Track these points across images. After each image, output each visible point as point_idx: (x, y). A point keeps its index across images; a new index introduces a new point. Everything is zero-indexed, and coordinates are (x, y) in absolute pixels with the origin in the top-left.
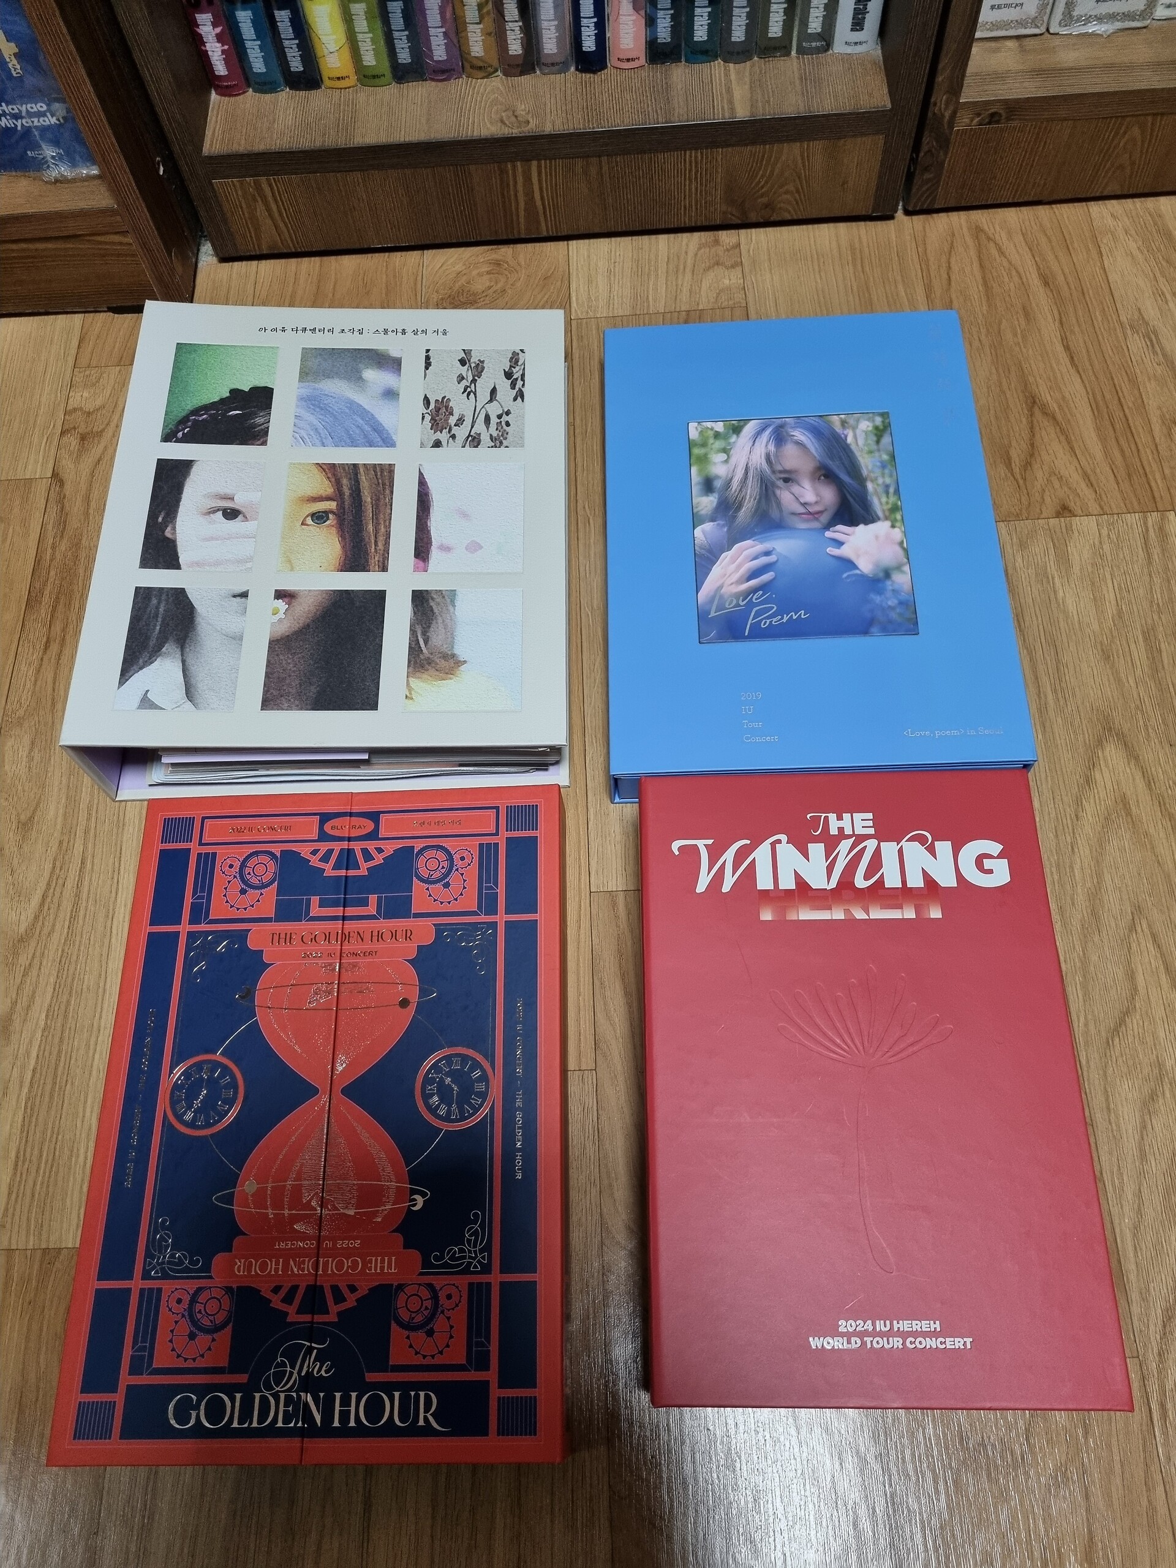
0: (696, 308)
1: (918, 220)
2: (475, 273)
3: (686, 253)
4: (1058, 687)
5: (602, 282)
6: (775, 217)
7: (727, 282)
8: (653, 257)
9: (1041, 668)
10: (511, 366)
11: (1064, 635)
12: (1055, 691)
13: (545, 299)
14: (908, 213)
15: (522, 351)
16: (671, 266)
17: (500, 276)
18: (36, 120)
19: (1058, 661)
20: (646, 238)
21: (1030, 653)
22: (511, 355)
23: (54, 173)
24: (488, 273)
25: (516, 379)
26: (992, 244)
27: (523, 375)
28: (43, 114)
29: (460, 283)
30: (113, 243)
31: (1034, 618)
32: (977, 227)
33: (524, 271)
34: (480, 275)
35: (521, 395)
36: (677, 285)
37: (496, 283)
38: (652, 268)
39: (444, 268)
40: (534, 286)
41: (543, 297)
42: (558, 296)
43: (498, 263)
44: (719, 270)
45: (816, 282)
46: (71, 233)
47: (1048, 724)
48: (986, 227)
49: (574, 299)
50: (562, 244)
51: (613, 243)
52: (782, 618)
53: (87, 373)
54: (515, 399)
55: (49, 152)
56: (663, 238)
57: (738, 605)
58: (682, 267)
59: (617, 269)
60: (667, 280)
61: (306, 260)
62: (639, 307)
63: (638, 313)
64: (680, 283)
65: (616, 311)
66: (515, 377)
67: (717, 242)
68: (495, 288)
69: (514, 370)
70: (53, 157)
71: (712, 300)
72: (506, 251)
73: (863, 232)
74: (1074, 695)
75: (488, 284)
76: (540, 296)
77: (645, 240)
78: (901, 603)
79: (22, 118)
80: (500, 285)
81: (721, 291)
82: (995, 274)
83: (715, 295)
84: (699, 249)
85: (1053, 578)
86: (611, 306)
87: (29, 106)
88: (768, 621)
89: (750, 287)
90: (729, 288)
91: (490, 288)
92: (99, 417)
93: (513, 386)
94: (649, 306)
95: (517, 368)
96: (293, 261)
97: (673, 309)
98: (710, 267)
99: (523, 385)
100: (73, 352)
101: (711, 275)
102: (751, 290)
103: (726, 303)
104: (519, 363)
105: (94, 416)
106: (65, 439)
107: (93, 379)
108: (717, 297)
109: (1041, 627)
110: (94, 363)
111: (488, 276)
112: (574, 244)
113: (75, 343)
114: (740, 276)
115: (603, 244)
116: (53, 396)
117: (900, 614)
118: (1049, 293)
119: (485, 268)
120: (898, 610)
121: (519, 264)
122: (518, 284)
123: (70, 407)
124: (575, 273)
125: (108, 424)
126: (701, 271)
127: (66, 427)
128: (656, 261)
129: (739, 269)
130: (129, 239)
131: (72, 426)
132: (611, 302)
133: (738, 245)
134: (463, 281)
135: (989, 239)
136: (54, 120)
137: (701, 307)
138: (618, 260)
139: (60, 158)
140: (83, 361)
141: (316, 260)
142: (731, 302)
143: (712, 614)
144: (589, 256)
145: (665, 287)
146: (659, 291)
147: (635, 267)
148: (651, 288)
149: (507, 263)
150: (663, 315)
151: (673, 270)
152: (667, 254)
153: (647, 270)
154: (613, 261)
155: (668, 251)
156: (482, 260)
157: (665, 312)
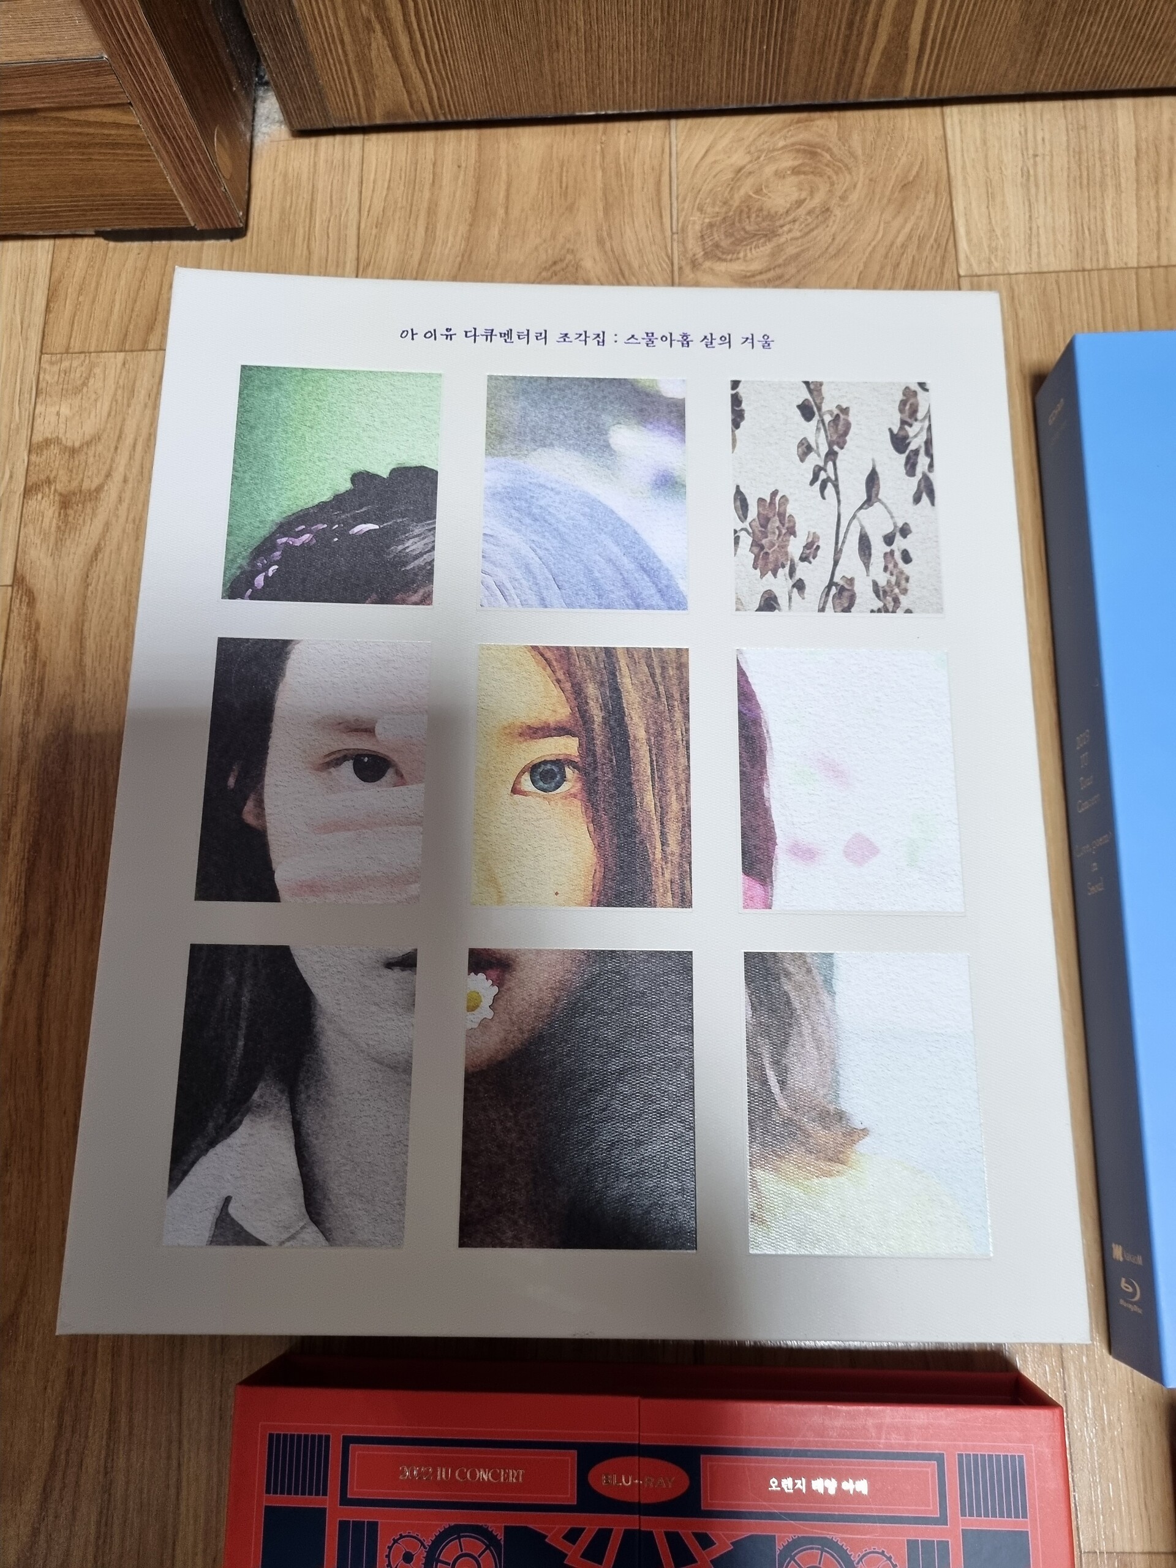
2: (769, 170)
5: (1013, 197)
8: (1107, 147)
10: (903, 422)
13: (907, 229)
15: (922, 385)
16: (1144, 167)
17: (817, 179)
20: (1091, 103)
22: (899, 397)
24: (796, 171)
25: (916, 452)
27: (928, 443)
29: (742, 192)
30: (103, 125)
33: (862, 170)
34: (780, 175)
35: (926, 490)
36: (1158, 209)
37: (812, 193)
38: (1108, 170)
39: (710, 159)
40: (885, 201)
41: (902, 227)
42: (931, 225)
43: (811, 151)
49: (961, 230)
50: (932, 113)
51: (1029, 114)
53: (65, 364)
54: (917, 499)
56: (1123, 106)
58: (1165, 169)
59: (1040, 169)
60: (1138, 198)
61: (451, 135)
62: (1088, 252)
63: (1088, 266)
64: (1164, 203)
65: (1044, 261)
66: (913, 446)
68: (809, 205)
69: (911, 431)
72: (825, 125)
75: (795, 196)
76: (896, 224)
80: (816, 201)
86: (1035, 249)
91: (800, 203)
92: (91, 460)
93: (911, 467)
94: (1107, 253)
95: (917, 426)
96: (428, 137)
97: (1153, 261)
99: (931, 466)
100: (38, 319)
104: (920, 415)
105: (83, 457)
106: (33, 504)
107: (77, 376)
110: (76, 345)
111: (793, 180)
112: (953, 113)
113: (40, 301)
115: (1010, 115)
119: (788, 162)
121: (852, 155)
122: (854, 197)
123: (38, 438)
124: (960, 177)
125: (108, 475)
127: (33, 478)
128: (1115, 156)
130: (134, 117)
131: (43, 477)
132: (1034, 241)
134: (747, 187)
138: (1040, 151)
140: (57, 341)
141: (471, 136)
144: (984, 142)
145: (1135, 216)
146: (1124, 221)
147: (1074, 166)
148: (1110, 215)
149: (829, 150)
150: (1137, 274)
151: (1149, 178)
152: (1134, 140)
153: (1098, 174)
154: (1031, 152)
155: (1136, 136)
156: (781, 144)
157: (1138, 268)
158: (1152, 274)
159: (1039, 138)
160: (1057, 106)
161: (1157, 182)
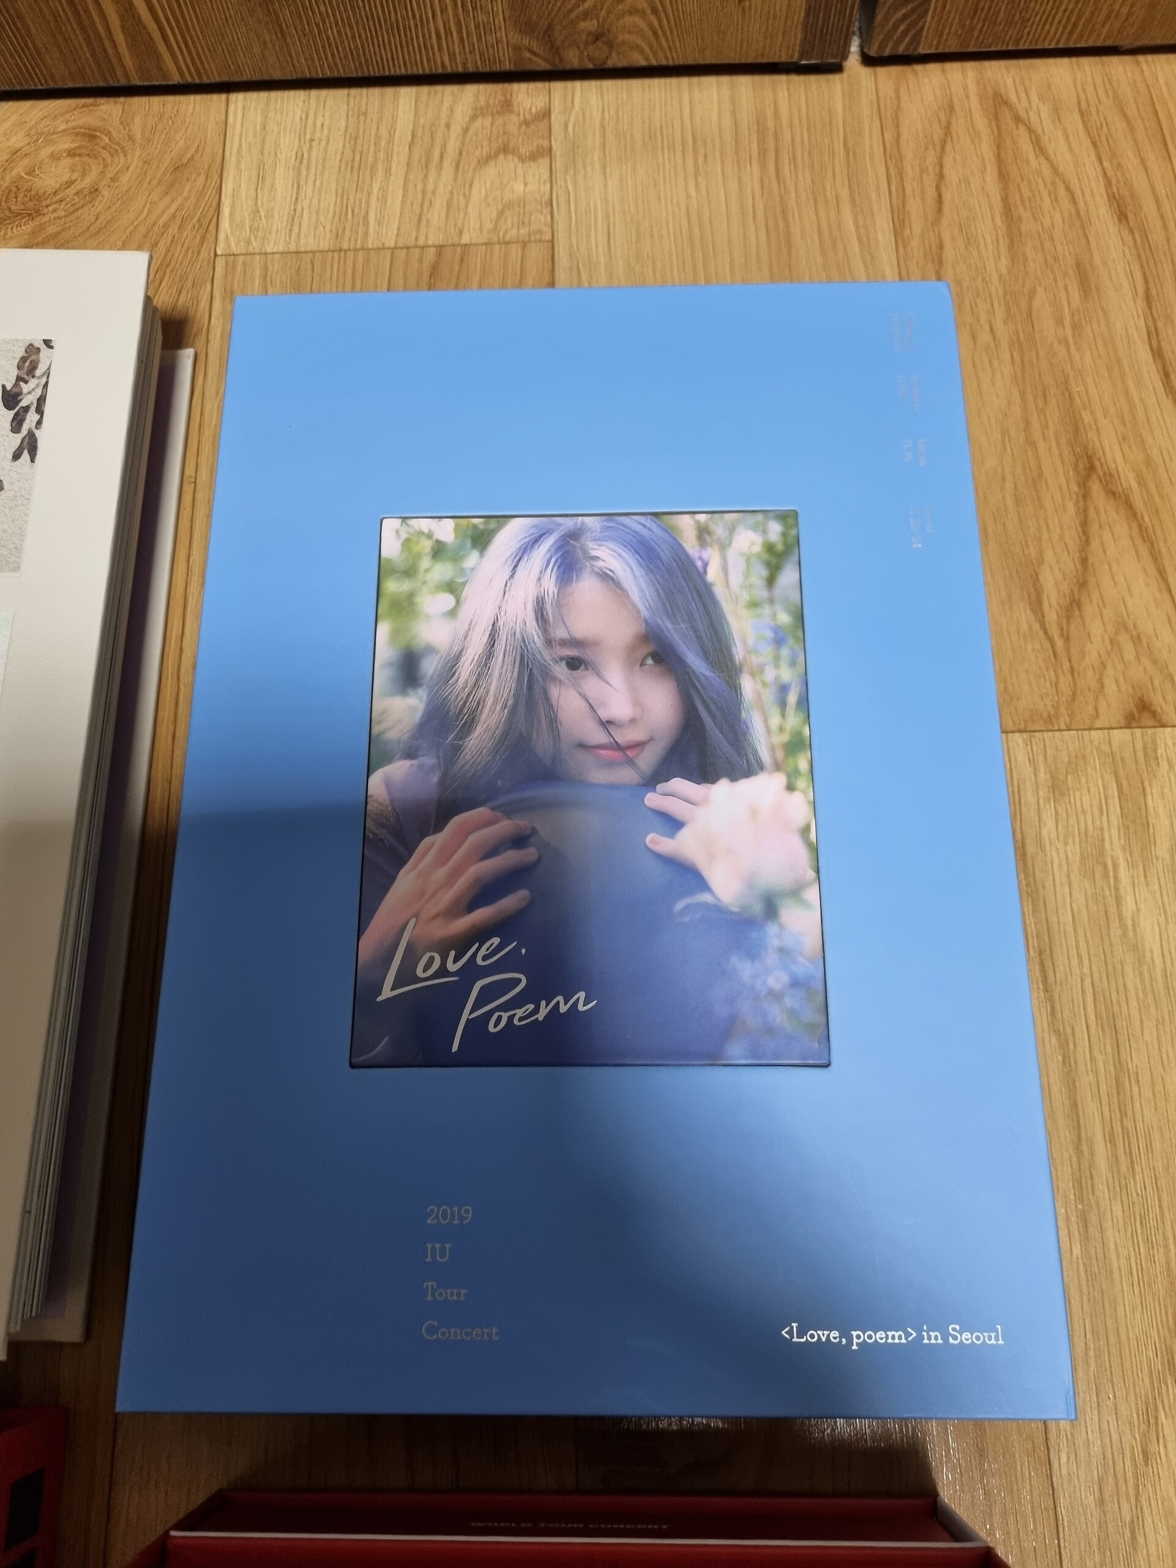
0: (456, 240)
1: (886, 75)
2: (45, 153)
3: (448, 126)
4: (1118, 1129)
5: (282, 181)
6: (615, 61)
7: (519, 188)
8: (384, 132)
9: (1085, 1080)
10: (19, 379)
11: (1133, 1003)
12: (1111, 1140)
13: (171, 210)
14: (868, 61)
15: (48, 343)
16: (417, 151)
17: (91, 161)
19: (1120, 1066)
20: (375, 93)
21: (1064, 1045)
22: (21, 353)
24: (71, 153)
25: (26, 409)
26: (1022, 128)
27: (41, 400)
29: (14, 173)
31: (1075, 961)
32: (996, 94)
33: (138, 153)
34: (55, 157)
35: (30, 447)
36: (424, 192)
37: (83, 175)
38: (381, 155)
40: (155, 182)
41: (168, 207)
42: (196, 207)
43: (90, 135)
44: (507, 164)
45: (688, 196)
47: (1093, 1219)
48: (1013, 98)
49: (226, 211)
50: (216, 100)
51: (313, 101)
52: (536, 1011)
54: (16, 456)
56: (407, 94)
57: (443, 971)
58: (436, 154)
59: (314, 154)
60: (406, 180)
62: (347, 233)
63: (345, 246)
64: (430, 186)
65: (303, 241)
66: (23, 403)
67: (507, 106)
68: (79, 186)
69: (25, 388)
71: (488, 225)
72: (109, 109)
73: (783, 94)
74: (1149, 1147)
75: (66, 177)
76: (161, 205)
77: (372, 96)
78: (796, 983)
80: (88, 181)
81: (508, 206)
82: (1026, 193)
83: (494, 214)
84: (474, 117)
85: (1115, 866)
86: (296, 229)
88: (505, 1016)
89: (562, 200)
90: (522, 202)
91: (70, 184)
93: (17, 424)
94: (366, 234)
95: (33, 383)
97: (411, 241)
98: (489, 158)
99: (39, 423)
101: (491, 172)
102: (563, 208)
103: (514, 232)
104: (38, 373)
108: (499, 218)
109: (1088, 981)
111: (69, 161)
112: (238, 99)
114: (546, 176)
115: (294, 102)
117: (792, 1013)
118: (1126, 234)
119: (66, 144)
120: (788, 1002)
121: (131, 138)
122: (124, 179)
124: (234, 159)
126: (473, 165)
128: (390, 142)
129: (544, 162)
132: (296, 221)
133: (547, 114)
134: (19, 169)
135: (1017, 119)
137: (465, 239)
138: (318, 135)
142: (523, 231)
143: (387, 993)
144: (264, 127)
145: (400, 198)
146: (389, 203)
147: (348, 151)
148: (375, 198)
149: (109, 134)
150: (392, 254)
151: (420, 162)
152: (411, 127)
153: (371, 159)
154: (308, 137)
155: (414, 122)
156: (62, 127)
157: (396, 248)
158: (407, 254)
159: (319, 124)
160: (341, 94)
161: (427, 166)
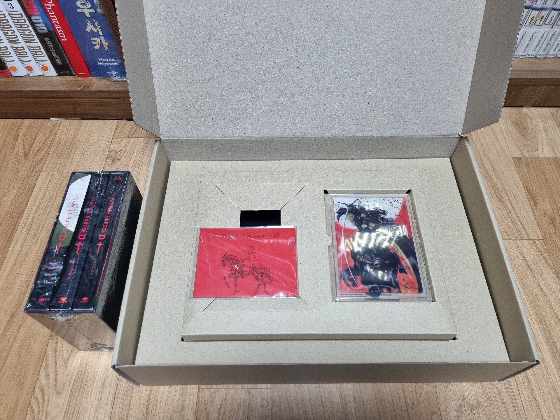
18: (111, 64)
23: (114, 79)
28: (114, 62)
46: (118, 97)
55: (114, 73)
70: (115, 74)
79: (107, 63)
87: (109, 60)
116: (105, 146)
136: (116, 64)
139: (117, 75)
